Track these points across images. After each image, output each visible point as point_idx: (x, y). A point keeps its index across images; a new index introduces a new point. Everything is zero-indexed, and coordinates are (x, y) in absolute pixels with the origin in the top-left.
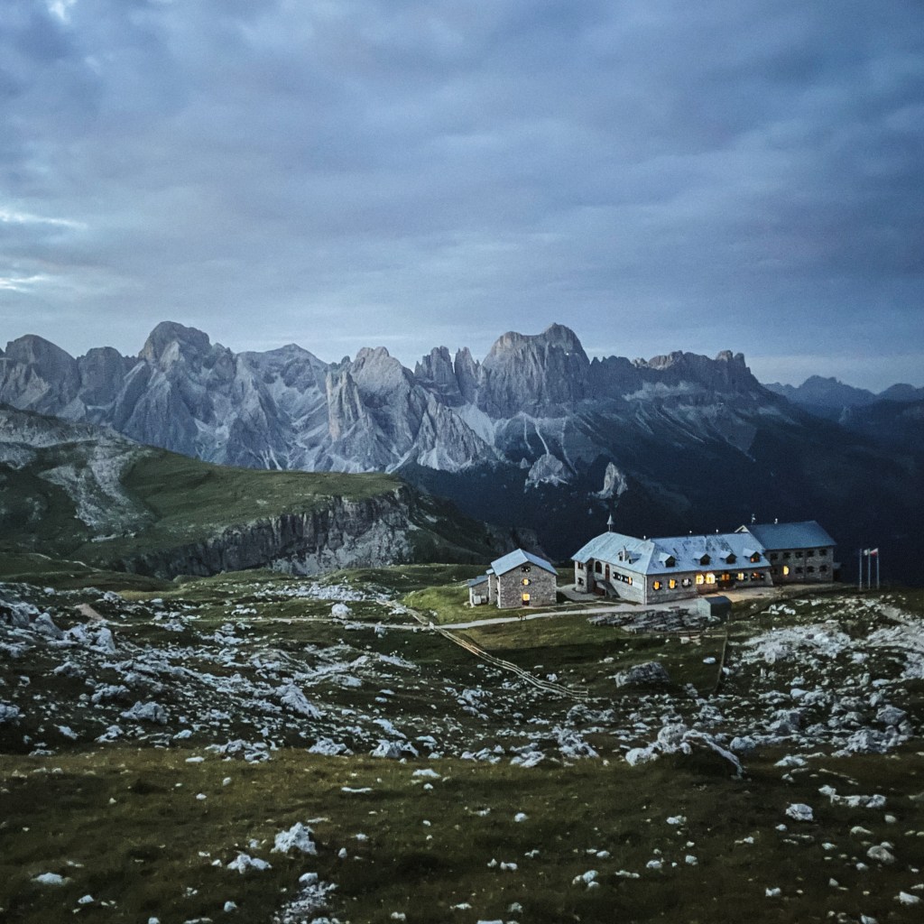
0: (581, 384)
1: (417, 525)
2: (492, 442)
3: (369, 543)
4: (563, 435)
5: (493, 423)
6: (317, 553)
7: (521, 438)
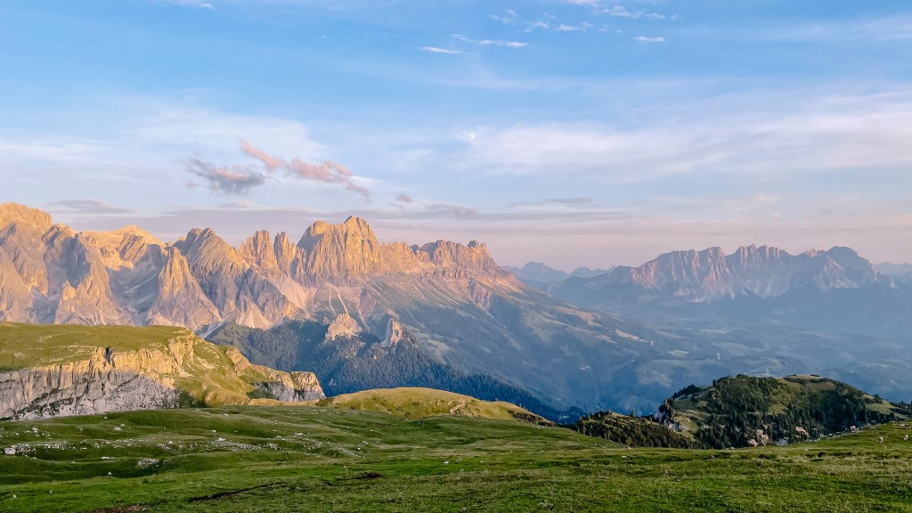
0: (373, 262)
1: (190, 372)
2: (303, 307)
3: (133, 392)
4: (359, 300)
5: (305, 291)
6: (74, 404)
7: (327, 303)
